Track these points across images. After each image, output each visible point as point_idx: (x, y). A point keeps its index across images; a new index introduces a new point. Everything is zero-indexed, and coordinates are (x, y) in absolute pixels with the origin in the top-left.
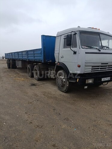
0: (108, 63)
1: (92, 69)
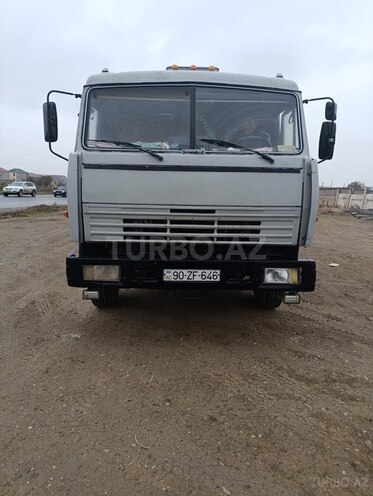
1: (126, 229)
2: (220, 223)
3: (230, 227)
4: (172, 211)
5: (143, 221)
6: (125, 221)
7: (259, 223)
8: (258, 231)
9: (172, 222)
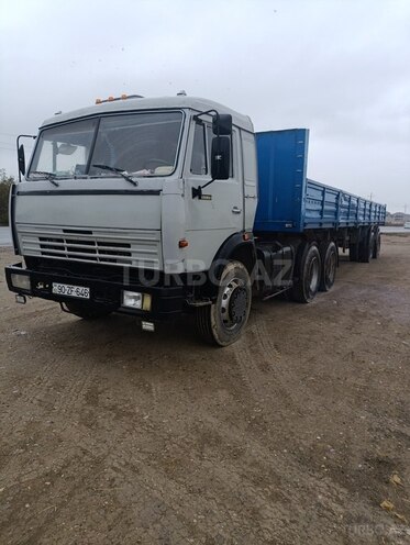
0: (90, 232)
1: (42, 246)
2: (99, 244)
3: (111, 248)
4: (65, 231)
5: (51, 240)
6: (41, 239)
7: (128, 246)
8: (129, 254)
9: (68, 241)
